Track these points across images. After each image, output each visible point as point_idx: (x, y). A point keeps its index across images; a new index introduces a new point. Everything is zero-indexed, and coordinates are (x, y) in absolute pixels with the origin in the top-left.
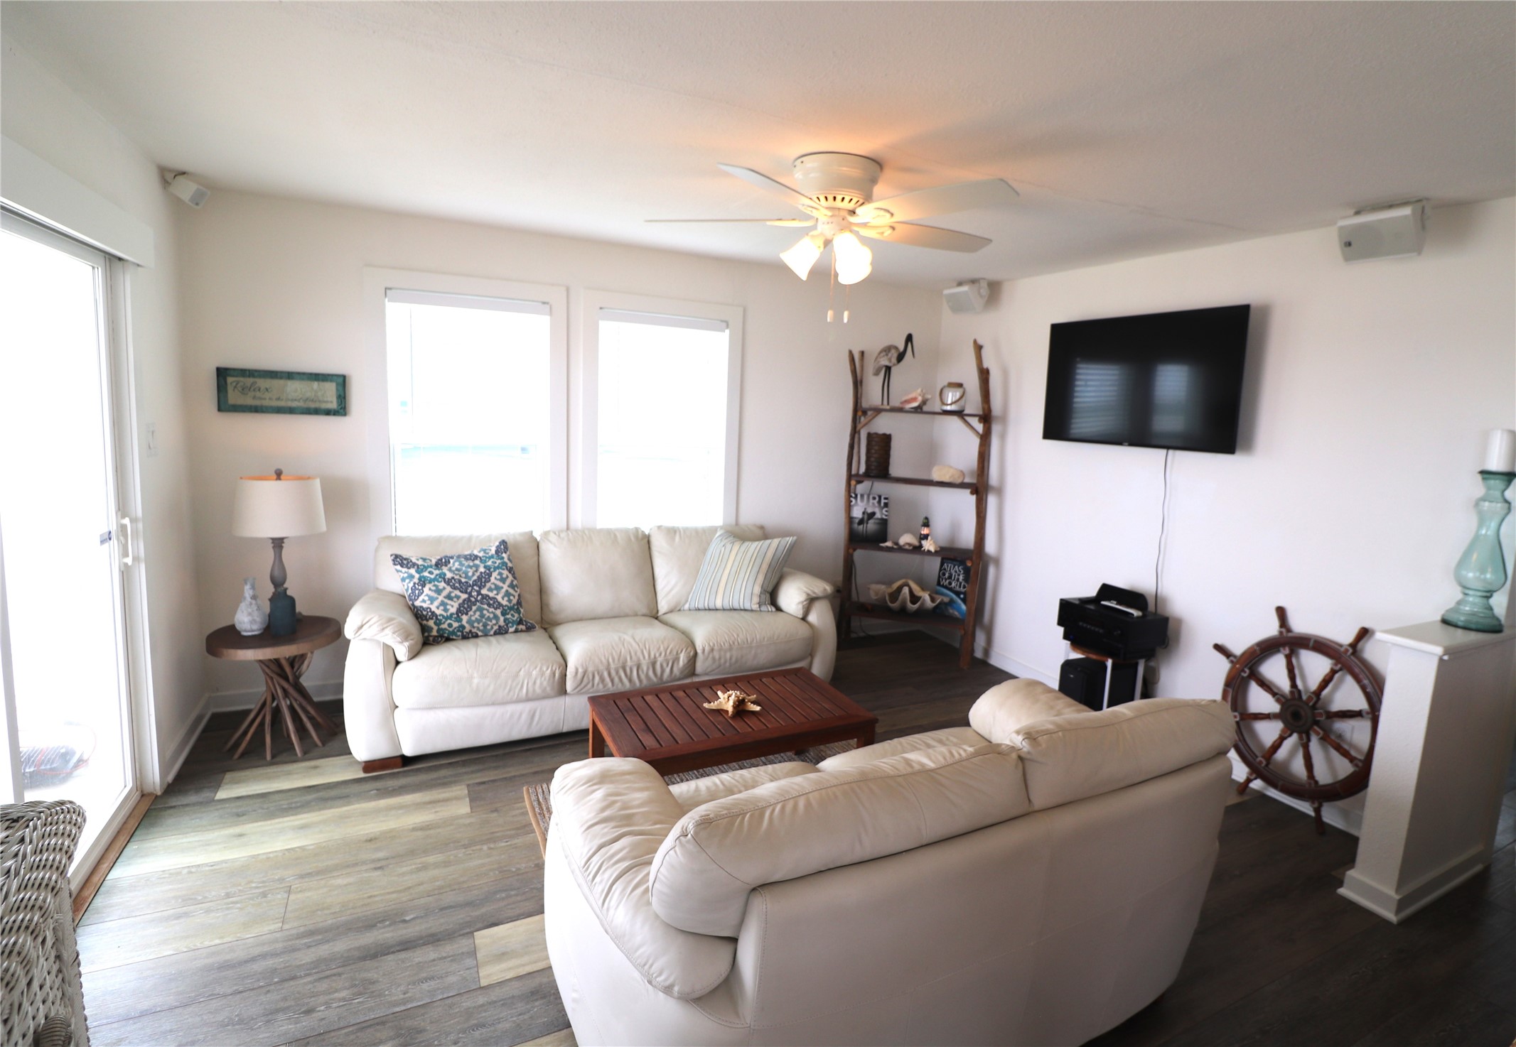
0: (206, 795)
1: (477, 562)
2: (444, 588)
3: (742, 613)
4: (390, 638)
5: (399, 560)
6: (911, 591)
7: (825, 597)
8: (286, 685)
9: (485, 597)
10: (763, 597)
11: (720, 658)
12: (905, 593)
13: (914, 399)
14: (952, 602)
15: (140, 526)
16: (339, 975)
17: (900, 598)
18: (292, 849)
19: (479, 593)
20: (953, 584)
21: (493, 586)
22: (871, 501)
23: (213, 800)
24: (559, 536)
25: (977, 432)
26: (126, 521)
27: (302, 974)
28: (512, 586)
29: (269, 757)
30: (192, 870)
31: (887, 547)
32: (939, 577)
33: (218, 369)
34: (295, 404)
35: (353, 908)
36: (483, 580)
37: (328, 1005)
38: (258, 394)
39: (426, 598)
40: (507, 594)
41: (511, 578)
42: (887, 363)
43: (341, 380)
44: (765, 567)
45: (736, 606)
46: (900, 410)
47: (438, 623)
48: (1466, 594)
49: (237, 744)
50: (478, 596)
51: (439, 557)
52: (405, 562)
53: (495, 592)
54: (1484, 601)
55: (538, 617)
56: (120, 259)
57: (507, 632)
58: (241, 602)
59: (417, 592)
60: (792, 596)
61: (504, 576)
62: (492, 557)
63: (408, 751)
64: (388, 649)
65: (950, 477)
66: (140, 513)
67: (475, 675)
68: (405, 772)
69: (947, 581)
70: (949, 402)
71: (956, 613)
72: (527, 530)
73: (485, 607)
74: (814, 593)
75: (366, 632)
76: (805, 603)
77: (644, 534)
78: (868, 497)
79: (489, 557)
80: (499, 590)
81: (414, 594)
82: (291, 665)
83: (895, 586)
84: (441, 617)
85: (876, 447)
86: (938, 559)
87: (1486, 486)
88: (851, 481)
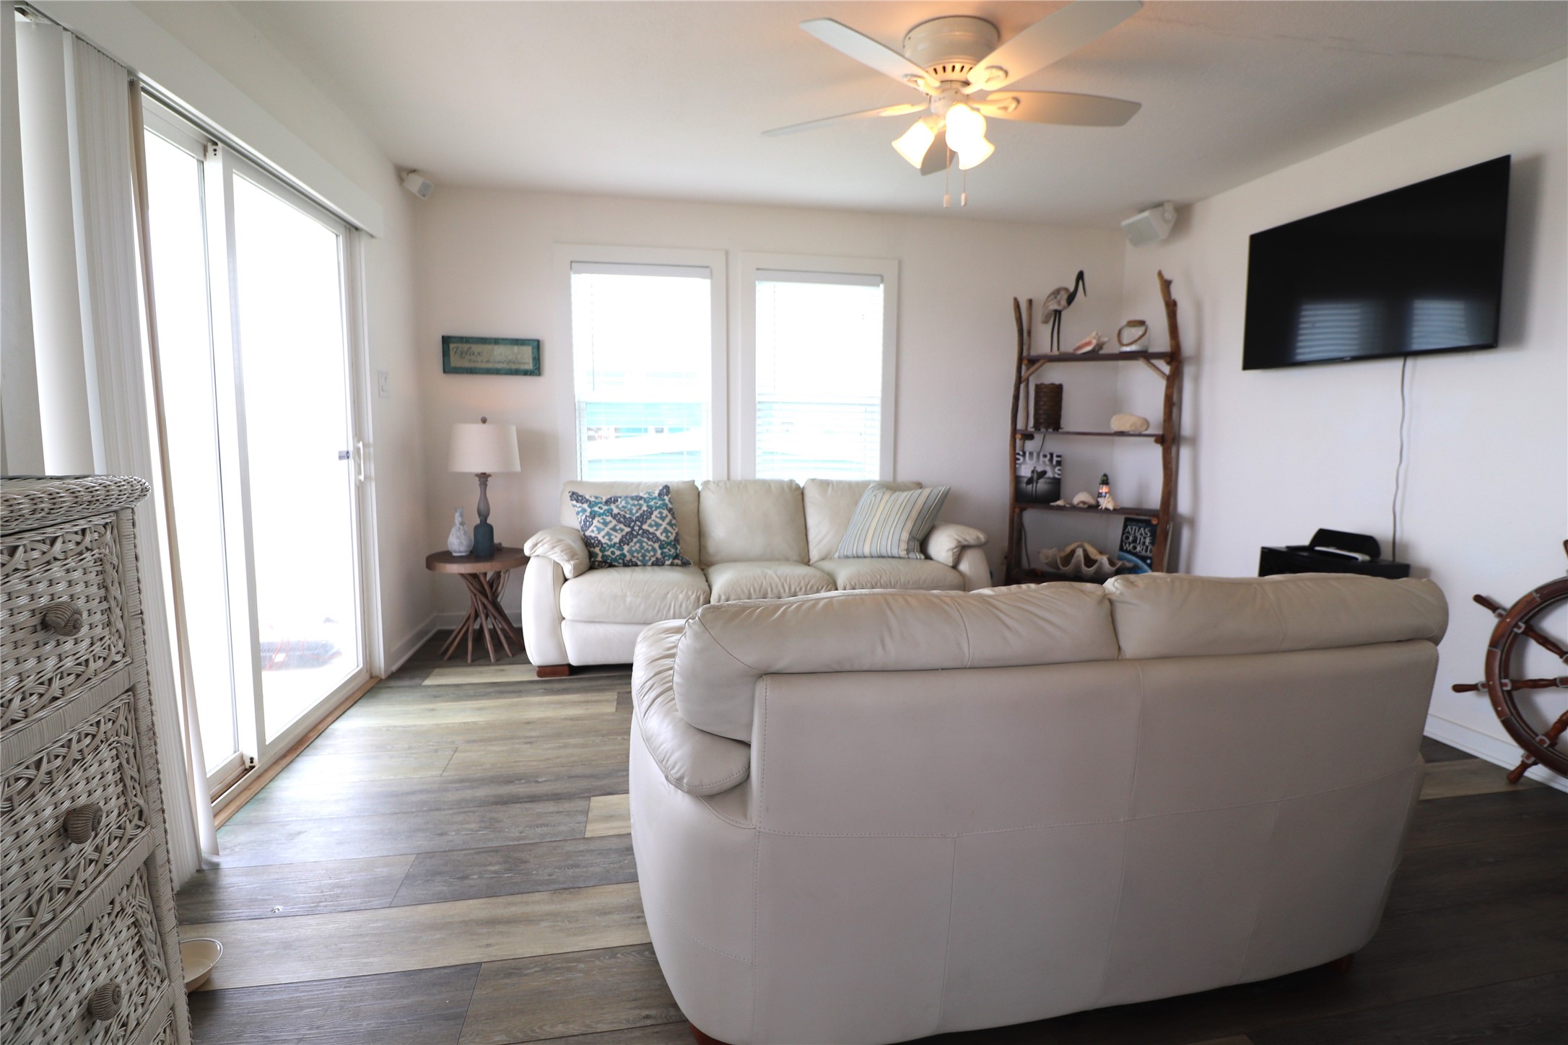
0: (417, 681)
1: (641, 502)
2: (611, 522)
3: (890, 560)
4: (557, 556)
5: (576, 497)
6: (1085, 551)
7: (979, 546)
8: (486, 602)
9: (646, 532)
10: (912, 544)
12: (1079, 556)
13: (1089, 344)
14: (1134, 568)
15: (372, 450)
16: (474, 812)
17: (1073, 561)
18: (467, 723)
19: (640, 528)
20: (1138, 549)
21: (653, 523)
22: (1042, 459)
23: (420, 685)
24: (718, 485)
25: (1163, 374)
26: (361, 445)
27: (446, 808)
28: (670, 524)
29: (469, 661)
31: (1058, 506)
32: (1122, 541)
33: (443, 337)
34: (500, 366)
35: (500, 768)
36: (644, 518)
37: (458, 832)
38: (473, 358)
39: (595, 529)
40: (666, 531)
41: (670, 517)
42: (1056, 307)
43: (536, 344)
44: (915, 514)
45: (884, 553)
46: (1070, 357)
47: (603, 550)
49: (447, 649)
50: (639, 530)
51: (609, 497)
52: (580, 498)
53: (655, 528)
55: (696, 558)
56: (357, 229)
57: (663, 564)
59: (588, 523)
60: (942, 545)
61: (664, 515)
62: (655, 498)
63: (574, 661)
64: (557, 566)
65: (1131, 426)
66: (371, 441)
67: (629, 594)
68: (570, 679)
69: (1132, 546)
70: (1129, 341)
72: (689, 479)
73: (645, 540)
74: (966, 540)
75: (540, 551)
76: (955, 550)
77: (798, 487)
78: (1038, 455)
79: (653, 499)
80: (659, 526)
81: (585, 527)
82: (491, 586)
83: (1069, 549)
84: (606, 546)
85: (1043, 399)
86: (1122, 521)
88: (1017, 437)
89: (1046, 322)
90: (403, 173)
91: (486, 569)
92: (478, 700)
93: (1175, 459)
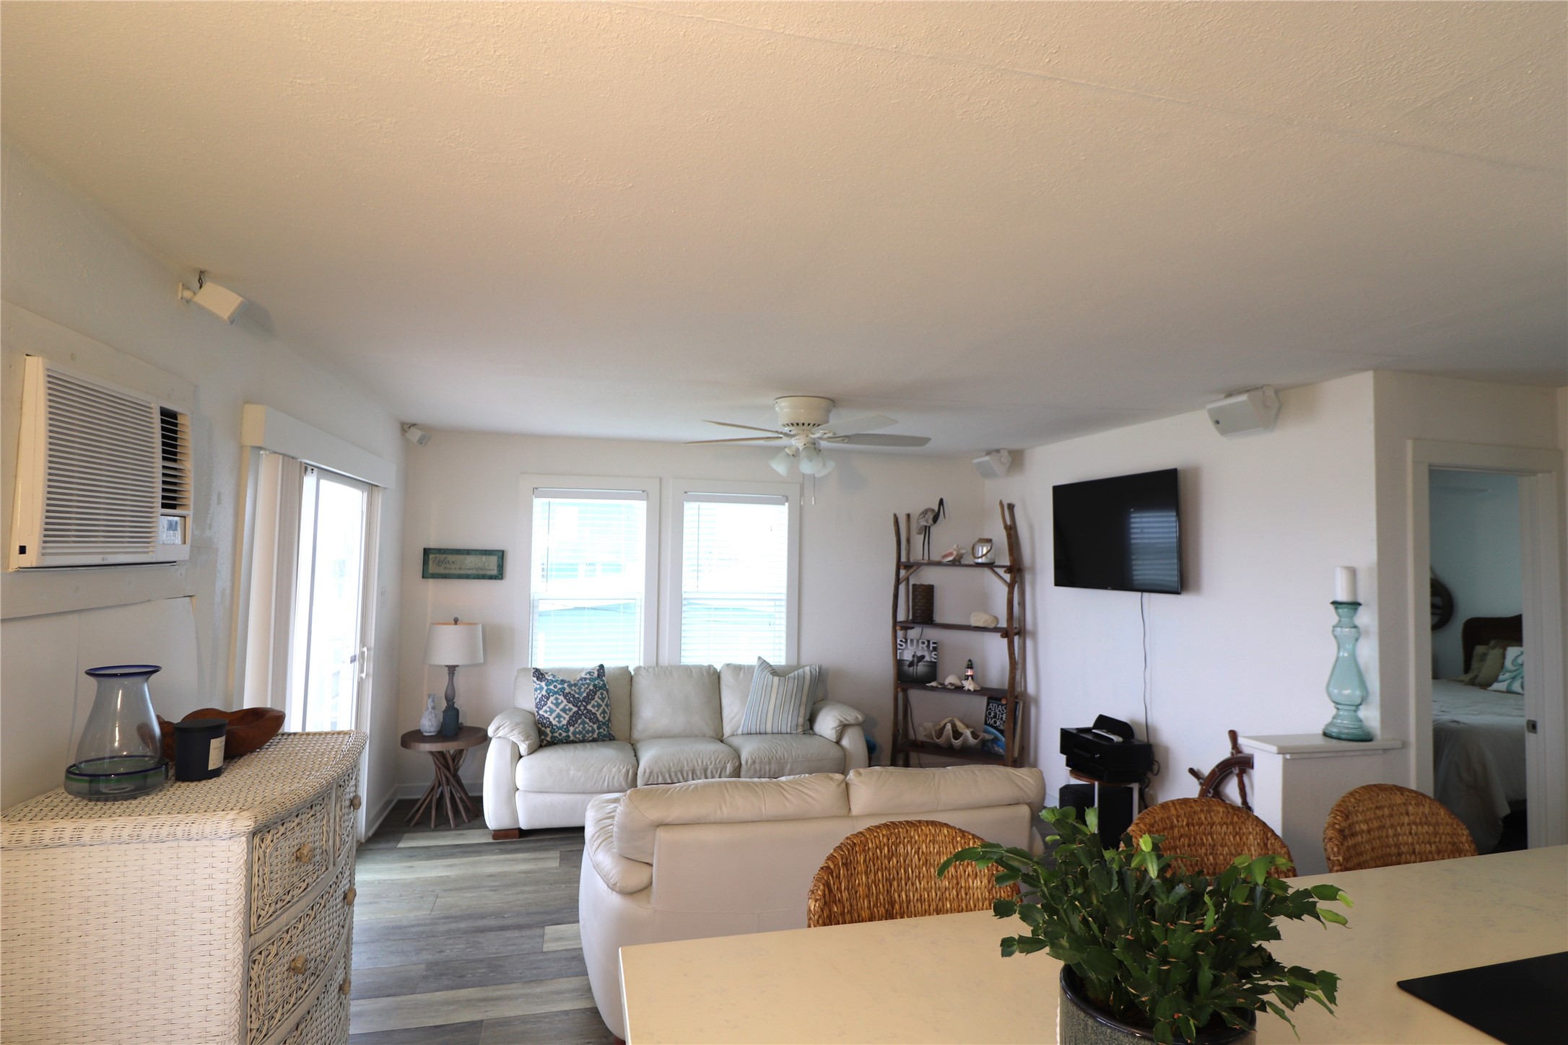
0: (391, 844)
1: (588, 681)
4: (515, 737)
6: (954, 726)
7: (859, 724)
8: (448, 775)
9: (589, 712)
10: (800, 722)
11: (760, 771)
12: (948, 730)
13: (951, 554)
14: (995, 740)
15: (372, 653)
16: (460, 938)
17: (944, 735)
18: (441, 876)
19: (585, 708)
20: (998, 723)
21: (595, 704)
22: (921, 645)
23: (396, 847)
24: (648, 671)
25: (1005, 581)
26: (365, 649)
27: (439, 935)
28: (607, 707)
29: (433, 826)
30: (380, 882)
31: (933, 686)
32: (986, 716)
33: (425, 549)
34: (470, 572)
35: (473, 908)
36: (589, 698)
37: (451, 950)
38: (448, 566)
42: (925, 524)
43: (501, 553)
45: (784, 731)
46: (939, 564)
47: (553, 730)
48: (1338, 709)
49: (412, 819)
50: (584, 710)
51: (563, 677)
52: (539, 677)
53: (596, 709)
54: (1353, 713)
55: (626, 737)
56: (377, 487)
57: (599, 741)
58: (424, 710)
59: (542, 704)
60: (827, 724)
61: (603, 696)
63: (524, 825)
64: (515, 746)
65: (984, 622)
66: (373, 645)
67: (572, 768)
68: (521, 841)
69: (993, 720)
70: (980, 555)
71: (1001, 751)
72: (622, 664)
73: (587, 720)
74: (847, 720)
75: (501, 733)
76: (838, 728)
77: (715, 670)
78: (918, 641)
79: (592, 679)
80: (600, 707)
81: (539, 708)
82: (453, 760)
83: (942, 723)
84: (555, 727)
85: (919, 597)
86: (985, 700)
87: (1339, 615)
88: (898, 628)
89: (920, 533)
90: (406, 427)
91: (450, 747)
92: (446, 859)
93: (1019, 649)
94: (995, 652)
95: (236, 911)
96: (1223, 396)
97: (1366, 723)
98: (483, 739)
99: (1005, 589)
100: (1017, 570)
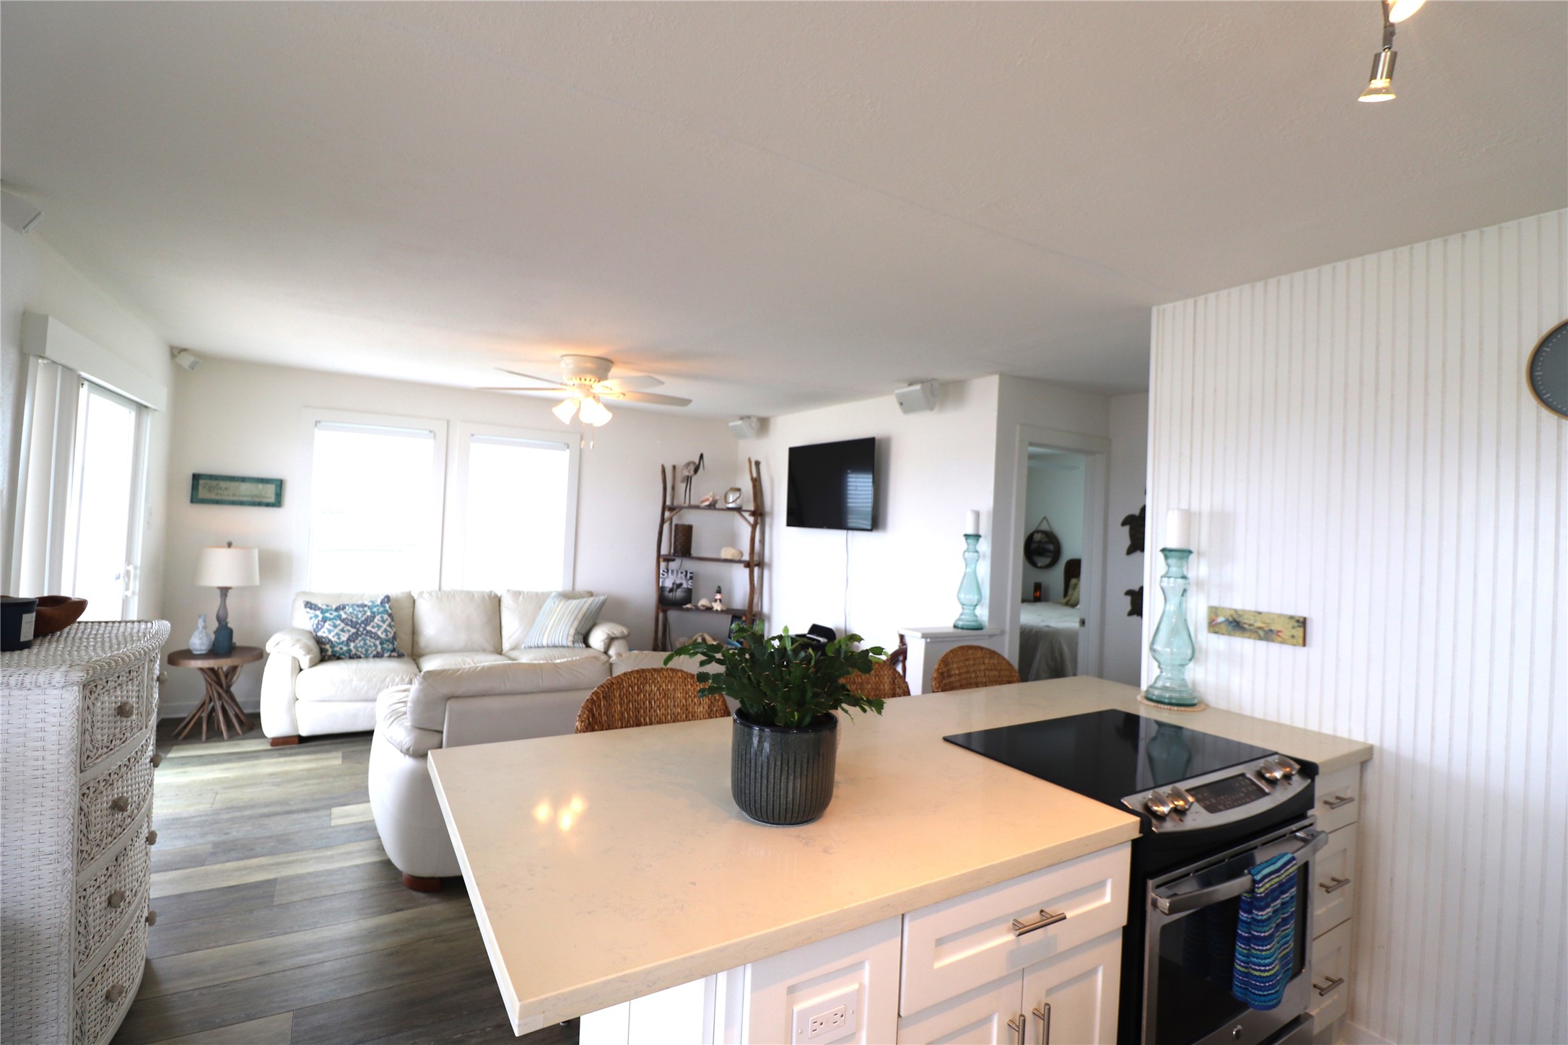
1: (366, 609)
2: (339, 625)
3: (561, 649)
4: (298, 652)
5: (309, 605)
6: (703, 639)
7: (623, 637)
8: (220, 691)
9: (368, 632)
10: (576, 637)
12: (699, 642)
13: (707, 500)
15: (138, 572)
16: (245, 822)
18: (219, 778)
19: (365, 629)
21: (375, 625)
22: (680, 575)
24: (431, 596)
25: (749, 523)
26: (130, 568)
27: (223, 822)
28: (390, 625)
29: (204, 738)
31: (688, 608)
33: (194, 474)
34: (245, 499)
35: (257, 800)
36: (368, 621)
37: (238, 832)
38: (220, 492)
39: (326, 631)
40: (386, 631)
41: (389, 620)
43: (279, 483)
44: (580, 616)
45: (557, 644)
46: (697, 507)
47: (333, 646)
48: (963, 608)
49: (181, 732)
50: (364, 631)
51: (338, 605)
52: (313, 607)
53: (376, 629)
54: (972, 611)
55: (410, 651)
56: (146, 408)
57: (383, 657)
58: (195, 630)
59: (320, 627)
60: (598, 638)
61: (385, 619)
62: (378, 606)
63: (304, 733)
64: (295, 660)
65: (732, 556)
66: (137, 564)
67: (355, 680)
68: (302, 746)
70: (731, 500)
72: (407, 590)
73: (368, 638)
74: (614, 634)
75: (279, 648)
76: (607, 642)
77: (496, 596)
78: (677, 571)
79: (375, 606)
80: (380, 628)
81: (318, 628)
82: (226, 676)
83: (694, 638)
84: (335, 643)
85: (680, 535)
86: (730, 617)
87: (968, 543)
88: (661, 560)
89: (683, 482)
91: (223, 664)
92: (225, 763)
93: (758, 577)
94: (739, 579)
95: (68, 749)
96: (906, 385)
97: (979, 618)
98: (259, 655)
99: (748, 530)
100: (759, 514)
